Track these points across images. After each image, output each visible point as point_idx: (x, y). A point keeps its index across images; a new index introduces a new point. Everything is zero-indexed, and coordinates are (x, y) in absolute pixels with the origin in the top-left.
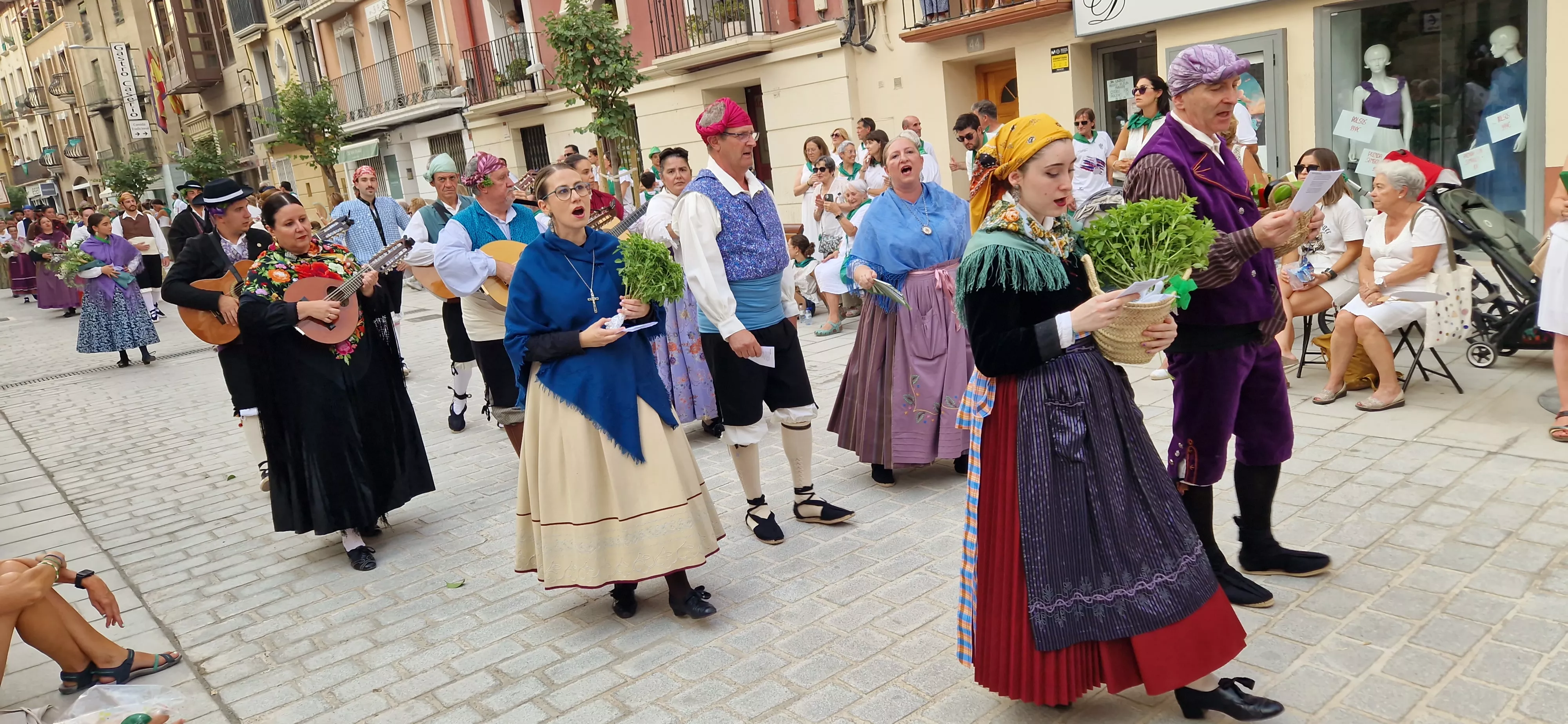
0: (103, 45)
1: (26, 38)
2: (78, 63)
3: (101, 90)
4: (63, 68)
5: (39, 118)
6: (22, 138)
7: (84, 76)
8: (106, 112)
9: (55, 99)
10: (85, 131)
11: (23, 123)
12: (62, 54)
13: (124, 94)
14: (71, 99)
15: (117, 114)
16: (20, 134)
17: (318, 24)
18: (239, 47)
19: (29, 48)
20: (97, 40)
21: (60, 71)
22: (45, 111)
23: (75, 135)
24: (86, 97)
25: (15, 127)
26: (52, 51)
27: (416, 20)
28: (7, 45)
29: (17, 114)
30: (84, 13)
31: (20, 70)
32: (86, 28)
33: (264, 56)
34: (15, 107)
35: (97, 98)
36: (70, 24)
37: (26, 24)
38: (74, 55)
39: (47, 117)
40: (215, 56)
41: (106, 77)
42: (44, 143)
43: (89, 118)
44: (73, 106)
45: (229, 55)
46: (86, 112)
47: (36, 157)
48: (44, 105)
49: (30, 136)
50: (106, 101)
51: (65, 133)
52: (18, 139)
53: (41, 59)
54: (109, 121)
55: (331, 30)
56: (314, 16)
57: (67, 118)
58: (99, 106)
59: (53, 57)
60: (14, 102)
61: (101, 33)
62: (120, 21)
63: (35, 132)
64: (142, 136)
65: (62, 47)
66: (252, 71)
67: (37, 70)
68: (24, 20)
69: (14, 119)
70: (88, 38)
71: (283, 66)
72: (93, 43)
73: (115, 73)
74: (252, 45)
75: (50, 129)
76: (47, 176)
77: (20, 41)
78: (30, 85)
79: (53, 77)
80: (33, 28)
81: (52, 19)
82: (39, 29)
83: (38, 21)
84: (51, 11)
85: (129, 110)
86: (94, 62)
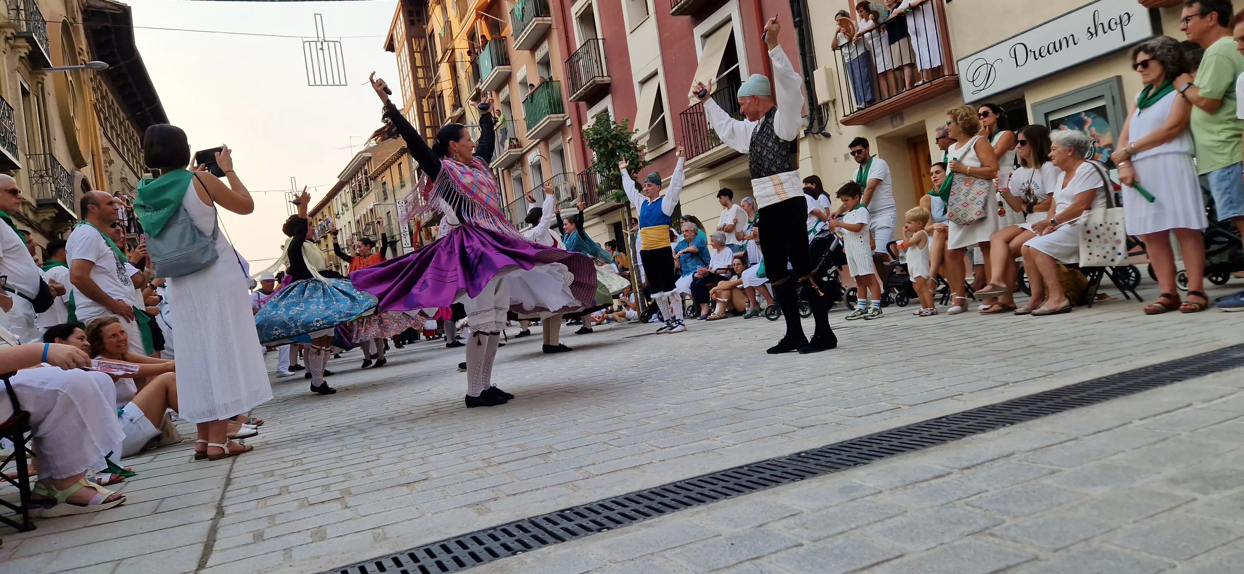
0: (394, 202)
1: (354, 202)
12: (371, 210)
13: (402, 232)
17: (503, 171)
19: (356, 209)
20: (391, 200)
21: (370, 221)
26: (367, 209)
27: (555, 160)
28: (344, 208)
30: (384, 183)
31: (350, 222)
32: (385, 192)
36: (377, 191)
37: (354, 194)
41: (393, 222)
53: (361, 214)
55: (509, 173)
56: (500, 165)
59: (367, 212)
61: (392, 195)
62: (403, 186)
65: (372, 206)
67: (358, 222)
68: (354, 191)
70: (386, 199)
72: (388, 202)
73: (397, 219)
77: (350, 205)
78: (354, 231)
79: (366, 225)
80: (358, 196)
81: (367, 189)
82: (361, 196)
83: (361, 191)
84: (367, 184)
85: (404, 241)
86: (388, 213)
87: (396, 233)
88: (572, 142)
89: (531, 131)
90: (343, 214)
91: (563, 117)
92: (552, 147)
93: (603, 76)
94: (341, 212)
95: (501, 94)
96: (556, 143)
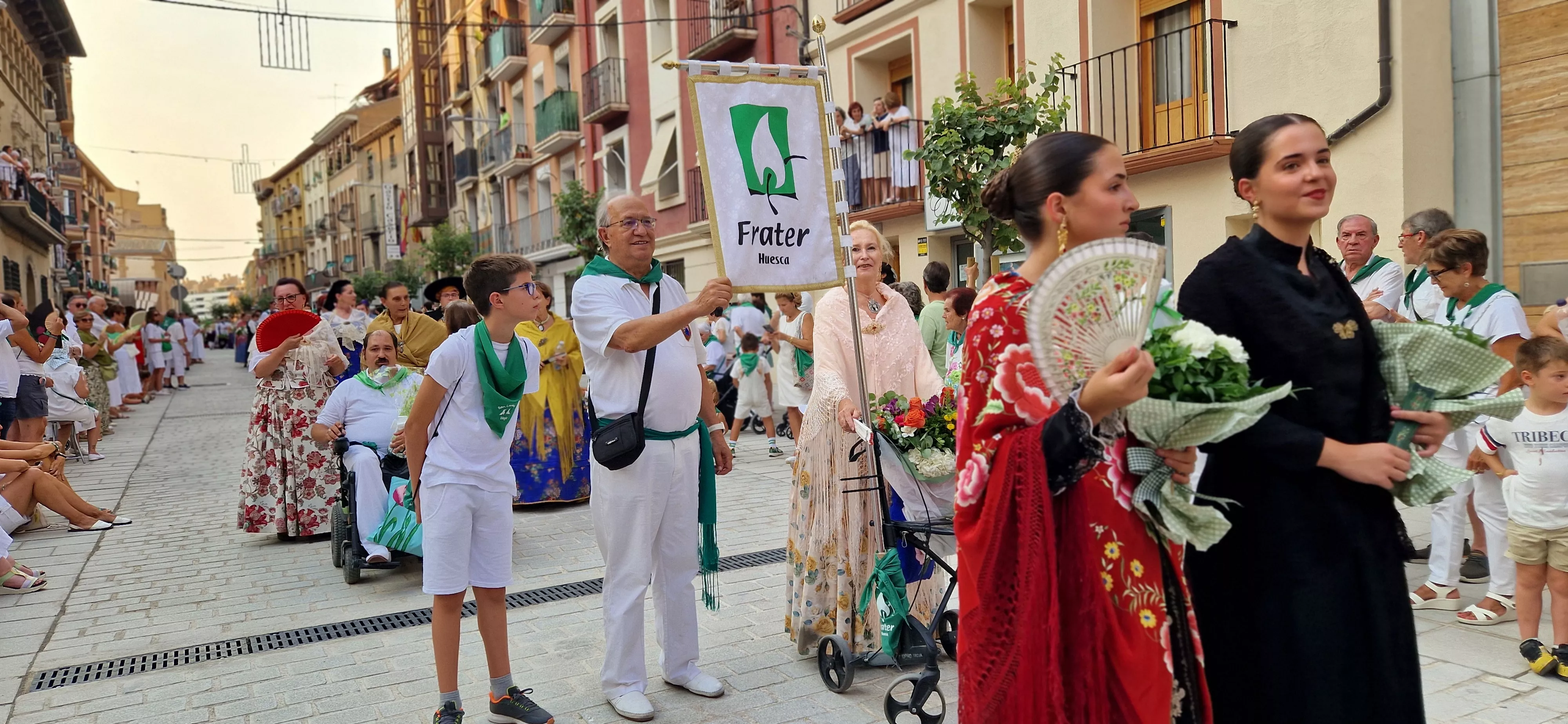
0: (380, 184)
1: (330, 174)
2: (361, 196)
3: (374, 220)
4: (351, 199)
5: (329, 238)
6: (316, 253)
7: (364, 206)
8: (375, 237)
9: (341, 224)
10: (359, 251)
11: (318, 241)
12: (351, 189)
13: (387, 223)
14: (352, 225)
15: (382, 239)
16: (315, 248)
17: (508, 180)
18: (460, 192)
19: (332, 183)
20: (376, 181)
21: (348, 202)
22: (333, 232)
23: (351, 253)
24: (364, 224)
25: (312, 244)
26: (346, 186)
28: (317, 180)
29: (314, 234)
30: (370, 158)
31: (322, 198)
32: (370, 170)
33: (474, 201)
34: (314, 228)
35: (369, 225)
36: (360, 166)
38: (360, 190)
39: (334, 238)
40: (445, 199)
41: (378, 209)
42: (330, 259)
43: (363, 240)
44: (353, 230)
45: (453, 200)
46: (360, 236)
47: (322, 269)
48: (334, 227)
49: (321, 252)
50: (376, 228)
51: (345, 251)
52: (313, 254)
53: (337, 191)
54: (376, 244)
55: (515, 185)
56: (505, 173)
57: (348, 239)
58: (370, 231)
59: (346, 190)
60: (314, 223)
61: (379, 175)
63: (325, 249)
64: (395, 258)
65: (352, 183)
66: (465, 212)
67: (333, 200)
68: (331, 161)
69: (312, 237)
70: (371, 177)
71: (484, 210)
72: (373, 182)
73: (383, 207)
74: (468, 191)
75: (335, 247)
77: (325, 176)
78: (327, 211)
79: (343, 206)
80: (335, 167)
81: (348, 161)
82: (339, 168)
83: (339, 161)
84: (349, 154)
85: (388, 237)
86: (372, 196)
87: (379, 223)
88: (584, 166)
89: (540, 144)
90: (315, 186)
91: (577, 136)
92: (565, 165)
93: (621, 102)
94: (312, 183)
95: (514, 87)
96: (568, 163)
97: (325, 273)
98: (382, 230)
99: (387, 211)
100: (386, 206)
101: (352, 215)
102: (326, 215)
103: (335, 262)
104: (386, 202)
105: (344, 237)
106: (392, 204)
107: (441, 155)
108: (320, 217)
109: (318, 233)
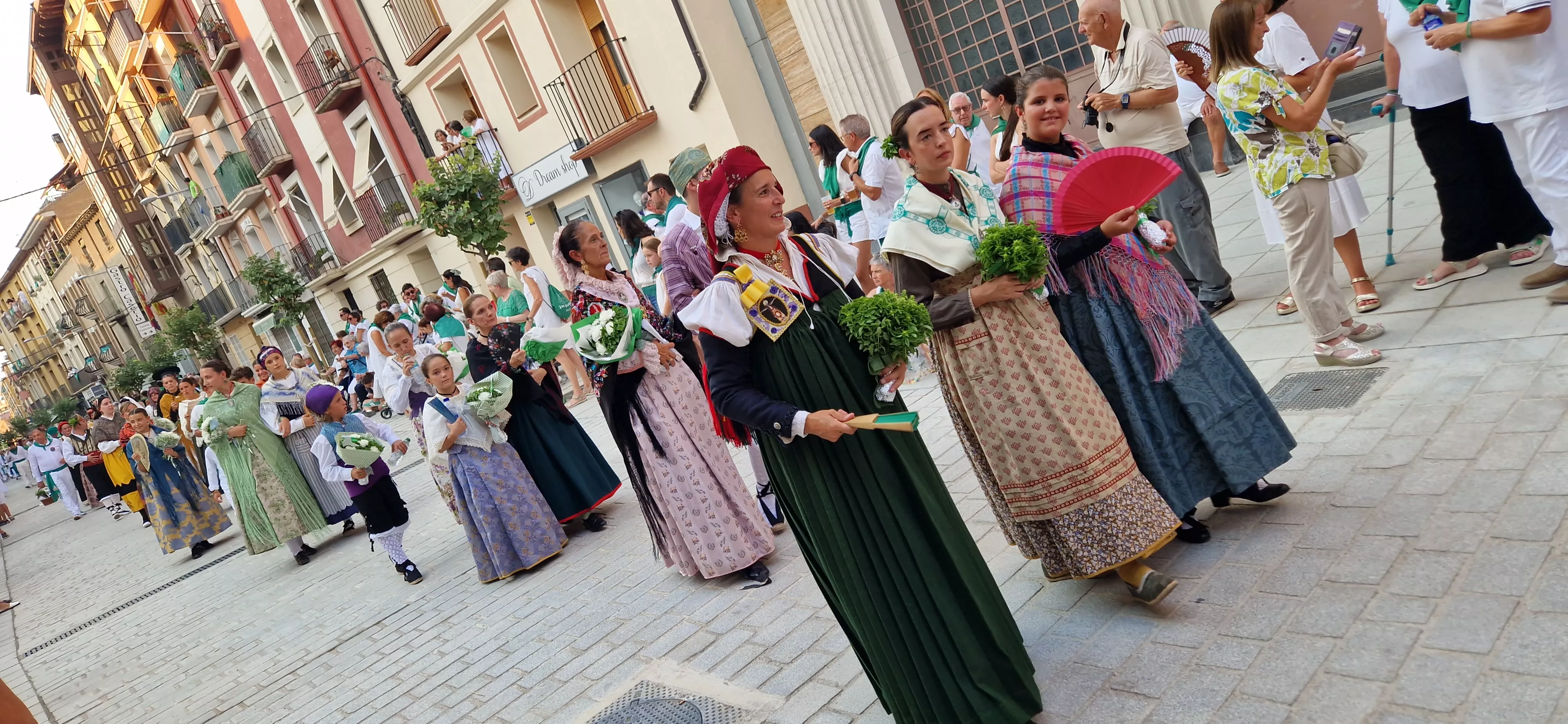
1: (49, 275)
2: (91, 286)
3: (113, 304)
4: (82, 292)
5: (76, 335)
6: (69, 353)
7: (98, 296)
8: (121, 320)
9: (83, 318)
10: (112, 338)
11: (67, 342)
12: (78, 282)
13: (127, 305)
14: (94, 316)
15: (129, 320)
16: (67, 350)
17: (220, 240)
18: (183, 260)
19: (54, 281)
20: (99, 268)
21: (81, 296)
22: (79, 329)
23: (105, 342)
24: (105, 312)
25: (62, 346)
27: (267, 227)
28: (39, 283)
29: (60, 335)
30: (84, 247)
31: (53, 299)
32: (89, 259)
33: (199, 265)
34: (57, 330)
35: (111, 311)
36: (77, 257)
37: (46, 263)
38: (86, 281)
39: (81, 333)
40: (172, 270)
41: (113, 293)
42: (86, 354)
43: (111, 327)
44: (97, 320)
45: (180, 268)
46: (107, 324)
47: (82, 366)
48: (77, 324)
49: (74, 350)
50: (119, 312)
51: (98, 343)
52: (66, 355)
53: (64, 288)
54: (126, 327)
55: (228, 242)
56: (215, 234)
57: (96, 330)
58: (114, 317)
59: (73, 285)
60: (55, 326)
61: (100, 261)
62: (111, 249)
63: (77, 347)
64: (148, 334)
65: (77, 277)
66: (194, 275)
67: (64, 297)
68: (45, 261)
69: (59, 340)
71: (210, 270)
73: (117, 290)
74: (190, 258)
75: (86, 341)
76: (94, 379)
77: (46, 278)
78: (63, 311)
79: (77, 301)
80: (53, 265)
81: (63, 257)
82: (57, 265)
84: (61, 250)
85: (134, 318)
86: (102, 283)
87: (120, 306)
88: (278, 213)
89: (232, 202)
90: (40, 290)
91: (261, 189)
92: (261, 215)
93: (283, 153)
94: (35, 288)
95: (190, 157)
96: (263, 212)
97: (87, 370)
98: (126, 312)
99: (122, 294)
100: (119, 289)
101: (90, 306)
102: (63, 315)
103: (93, 355)
104: (118, 286)
105: (91, 330)
106: (125, 286)
107: (150, 229)
108: (58, 318)
109: (63, 334)
